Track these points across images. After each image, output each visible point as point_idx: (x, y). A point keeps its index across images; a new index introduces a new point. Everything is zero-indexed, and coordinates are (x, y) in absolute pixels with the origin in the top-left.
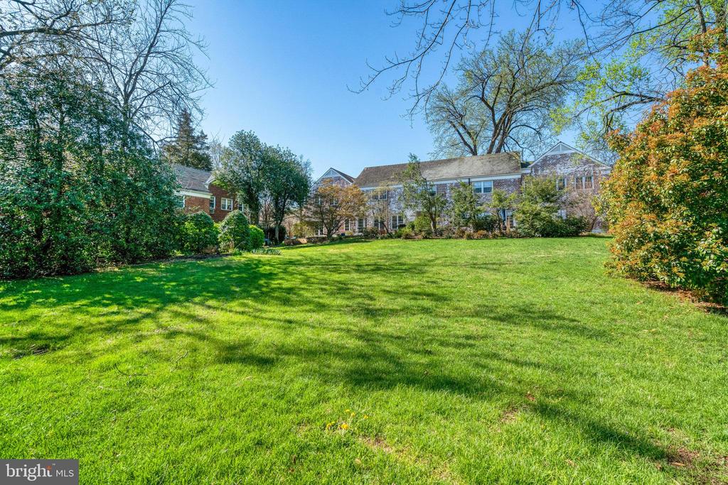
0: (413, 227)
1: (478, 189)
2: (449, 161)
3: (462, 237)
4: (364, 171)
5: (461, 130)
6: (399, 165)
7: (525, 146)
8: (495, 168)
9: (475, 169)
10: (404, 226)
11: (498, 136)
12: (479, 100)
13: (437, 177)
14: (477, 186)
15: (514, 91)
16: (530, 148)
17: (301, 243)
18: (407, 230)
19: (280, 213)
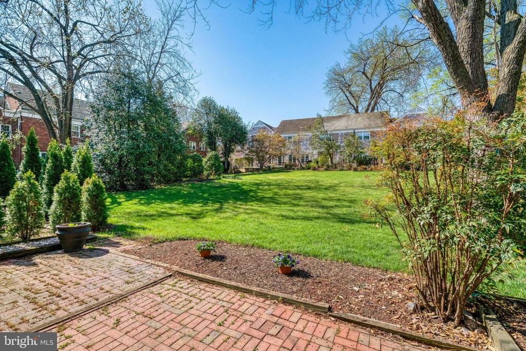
0: (317, 162)
1: (360, 137)
2: (340, 117)
3: (350, 169)
4: (281, 123)
5: (348, 94)
6: (306, 119)
7: (392, 105)
8: (372, 123)
9: (359, 124)
10: (311, 161)
11: (373, 98)
12: (361, 74)
13: (332, 128)
14: (360, 134)
15: (386, 68)
16: (396, 107)
17: (241, 172)
18: (313, 164)
19: (228, 151)
